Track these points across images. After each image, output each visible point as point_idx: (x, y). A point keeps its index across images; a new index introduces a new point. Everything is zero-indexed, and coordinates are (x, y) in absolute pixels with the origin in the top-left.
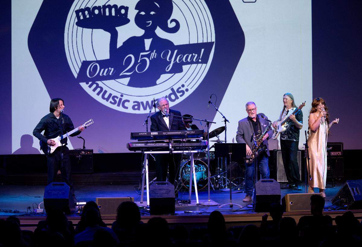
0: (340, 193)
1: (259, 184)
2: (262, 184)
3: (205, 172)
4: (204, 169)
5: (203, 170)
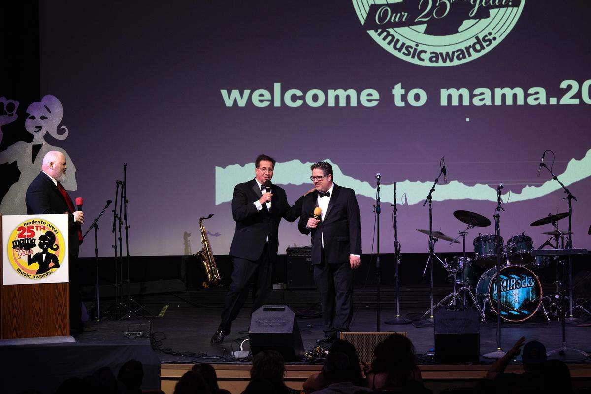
3: (532, 288)
4: (532, 284)
5: (529, 285)
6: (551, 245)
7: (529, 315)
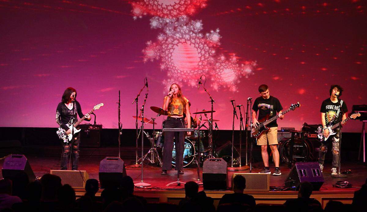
0: (290, 176)
1: (207, 163)
2: (210, 163)
3: (190, 150)
4: (190, 147)
5: (188, 148)
6: (205, 127)
7: (188, 164)
